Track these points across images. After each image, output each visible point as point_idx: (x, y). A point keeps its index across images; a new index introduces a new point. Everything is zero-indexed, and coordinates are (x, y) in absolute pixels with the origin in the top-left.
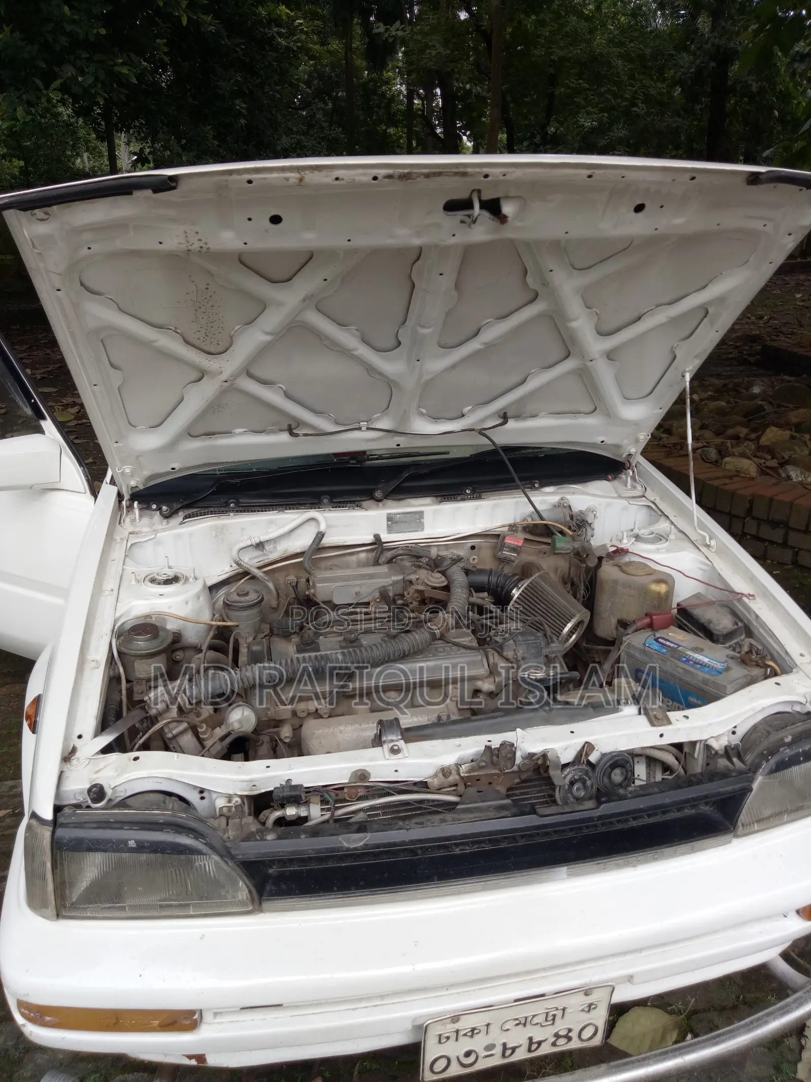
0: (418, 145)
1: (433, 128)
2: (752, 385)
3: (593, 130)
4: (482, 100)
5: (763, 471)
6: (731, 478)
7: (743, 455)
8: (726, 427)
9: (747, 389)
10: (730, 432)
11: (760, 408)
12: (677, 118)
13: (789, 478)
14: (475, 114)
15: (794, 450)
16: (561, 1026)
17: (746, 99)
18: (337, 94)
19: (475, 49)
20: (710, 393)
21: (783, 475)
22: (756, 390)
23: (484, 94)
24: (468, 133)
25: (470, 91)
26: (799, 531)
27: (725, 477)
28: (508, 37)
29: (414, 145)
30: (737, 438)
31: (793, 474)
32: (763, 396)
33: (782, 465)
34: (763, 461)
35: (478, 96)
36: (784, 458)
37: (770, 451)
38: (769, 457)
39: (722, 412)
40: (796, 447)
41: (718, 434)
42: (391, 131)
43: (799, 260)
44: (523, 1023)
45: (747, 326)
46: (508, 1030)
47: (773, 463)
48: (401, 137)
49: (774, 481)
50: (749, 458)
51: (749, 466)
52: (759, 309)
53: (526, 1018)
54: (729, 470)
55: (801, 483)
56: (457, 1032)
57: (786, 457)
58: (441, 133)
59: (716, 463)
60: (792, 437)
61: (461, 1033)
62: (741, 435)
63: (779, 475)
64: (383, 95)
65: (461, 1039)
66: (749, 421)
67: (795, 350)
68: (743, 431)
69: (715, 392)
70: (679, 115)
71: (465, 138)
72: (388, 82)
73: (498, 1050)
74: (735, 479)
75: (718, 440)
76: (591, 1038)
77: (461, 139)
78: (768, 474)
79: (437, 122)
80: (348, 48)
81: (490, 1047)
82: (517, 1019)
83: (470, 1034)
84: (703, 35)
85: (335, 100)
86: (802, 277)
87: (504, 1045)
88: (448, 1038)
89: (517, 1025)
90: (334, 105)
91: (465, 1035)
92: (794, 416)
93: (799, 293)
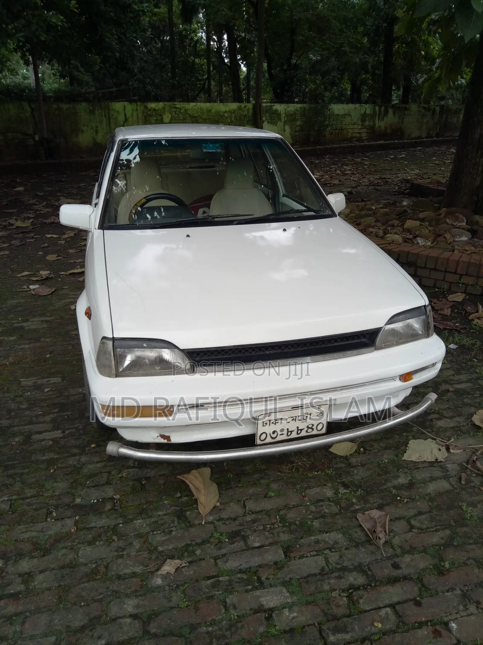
0: (214, 69)
1: (223, 59)
2: (403, 201)
3: (317, 62)
4: (252, 43)
5: (406, 240)
6: (389, 244)
7: (396, 233)
8: (388, 221)
9: (400, 203)
10: (390, 223)
11: (405, 211)
12: (366, 56)
13: (418, 243)
14: (248, 51)
15: (421, 230)
16: (309, 422)
17: (404, 45)
18: (163, 38)
19: (247, 13)
20: (381, 206)
21: (415, 242)
22: (405, 203)
23: (252, 39)
24: (244, 63)
25: (245, 38)
26: (422, 268)
27: (386, 244)
28: (266, 5)
29: (211, 69)
30: (393, 226)
31: (420, 241)
32: (408, 206)
33: (415, 237)
34: (405, 235)
35: (249, 40)
36: (416, 234)
37: (409, 231)
38: (409, 234)
39: (386, 214)
40: (422, 230)
41: (383, 224)
42: (197, 61)
43: (435, 139)
44: (294, 419)
45: (404, 175)
46: (289, 422)
47: (411, 237)
48: (203, 65)
49: (411, 245)
50: (398, 234)
51: (398, 238)
52: (412, 165)
53: (296, 417)
54: (389, 241)
55: (423, 246)
56: (270, 421)
57: (417, 233)
58: (228, 62)
59: (382, 238)
60: (421, 225)
61: (271, 422)
62: (396, 225)
63: (414, 242)
64: (192, 39)
65: (272, 425)
66: (400, 217)
67: (429, 186)
68: (396, 222)
69: (383, 205)
70: (367, 54)
71: (242, 66)
72: (195, 31)
73: (285, 432)
74: (391, 244)
75: (384, 227)
76: (321, 430)
77: (240, 66)
78: (408, 242)
79: (225, 56)
80: (170, 10)
81: (282, 430)
82: (292, 417)
83: (274, 423)
84: (379, 7)
85: (163, 41)
86: (437, 148)
87: (288, 429)
88: (266, 423)
89: (292, 420)
90: (162, 45)
91: (273, 423)
92: (421, 215)
93: (435, 157)
